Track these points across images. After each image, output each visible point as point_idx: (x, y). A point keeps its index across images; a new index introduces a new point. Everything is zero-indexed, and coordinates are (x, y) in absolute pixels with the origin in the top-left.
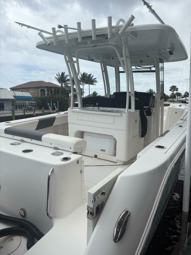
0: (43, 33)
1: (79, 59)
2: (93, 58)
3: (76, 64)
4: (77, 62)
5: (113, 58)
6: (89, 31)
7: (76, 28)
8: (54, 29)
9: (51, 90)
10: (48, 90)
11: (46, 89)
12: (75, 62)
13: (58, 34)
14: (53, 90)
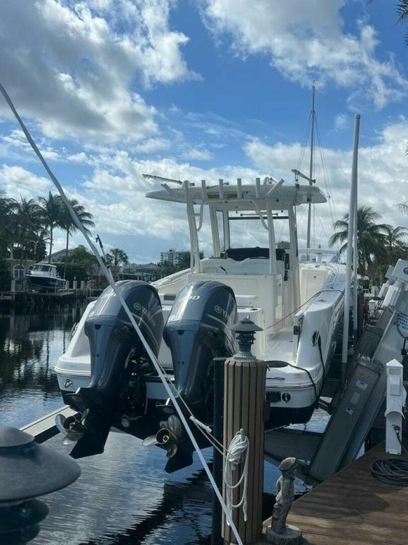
4: (202, 216)
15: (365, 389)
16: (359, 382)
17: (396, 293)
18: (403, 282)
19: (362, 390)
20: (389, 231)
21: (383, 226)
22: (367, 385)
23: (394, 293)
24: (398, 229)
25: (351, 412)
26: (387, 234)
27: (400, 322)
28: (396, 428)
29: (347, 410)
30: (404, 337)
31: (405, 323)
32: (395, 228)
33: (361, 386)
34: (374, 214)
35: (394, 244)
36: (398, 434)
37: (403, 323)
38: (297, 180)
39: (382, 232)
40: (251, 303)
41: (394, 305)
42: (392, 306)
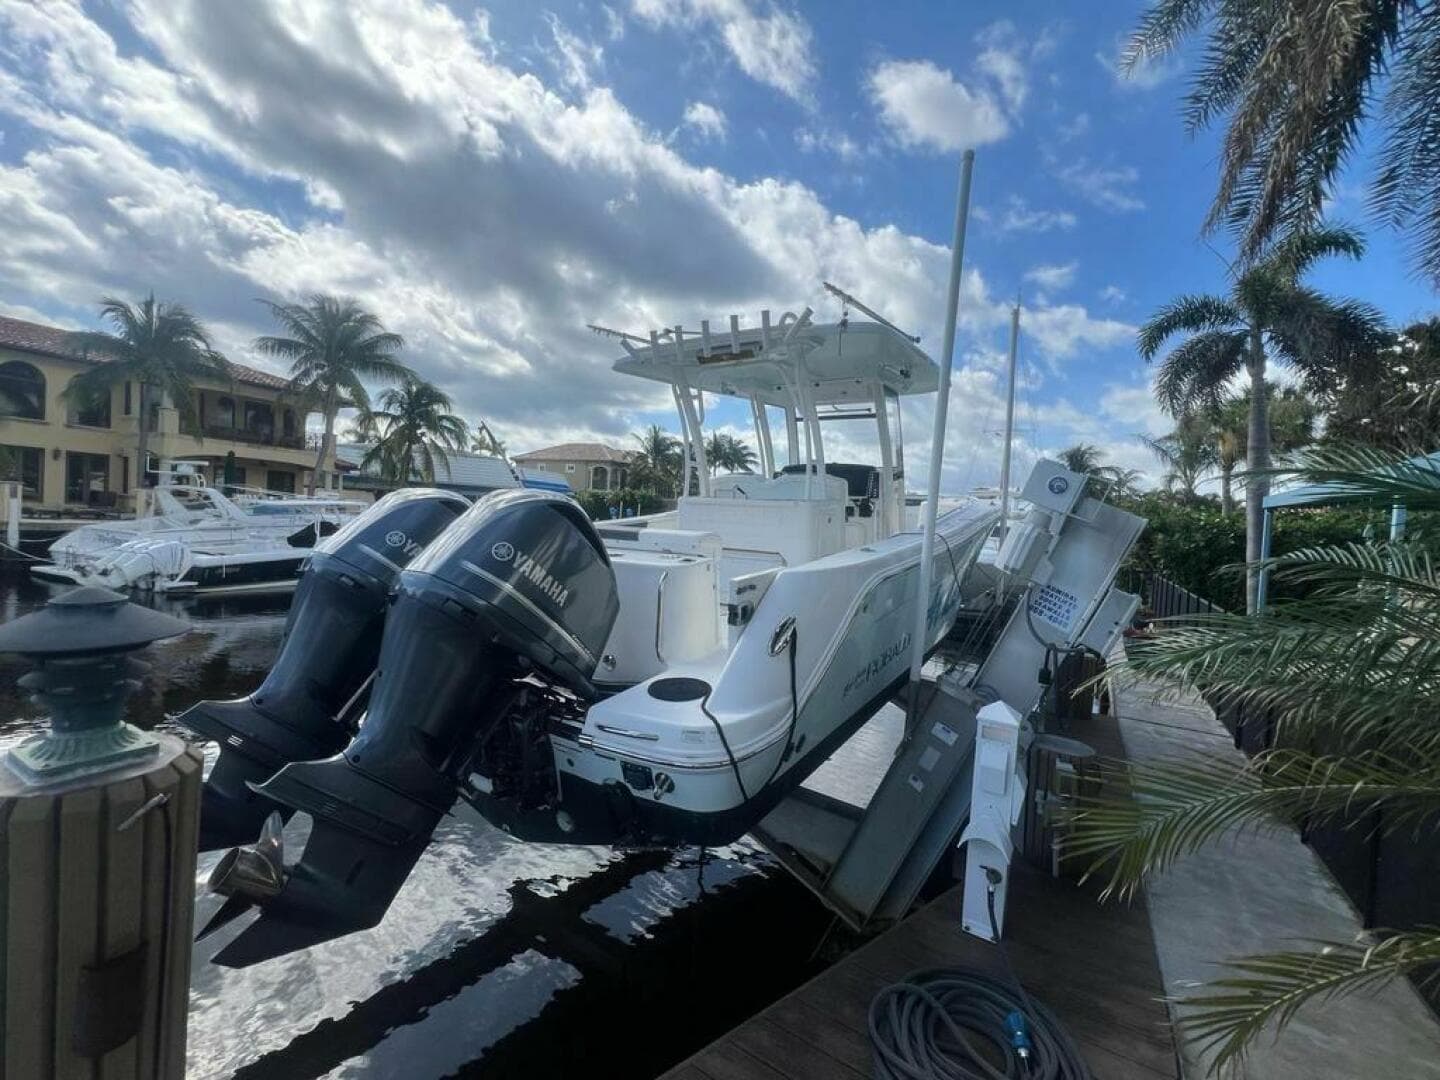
0: (628, 340)
1: (704, 393)
2: (734, 388)
3: (696, 403)
4: (699, 397)
5: (779, 388)
6: (727, 335)
7: (700, 330)
8: (653, 334)
9: (624, 472)
10: (615, 472)
11: (609, 469)
12: (695, 397)
13: (661, 341)
14: (628, 471)
15: (951, 743)
16: (939, 726)
17: (1023, 539)
18: (1048, 513)
19: (945, 744)
20: (1117, 474)
21: (1109, 469)
22: (957, 736)
23: (1019, 538)
24: (1130, 473)
25: (919, 786)
26: (1116, 479)
27: (1045, 607)
28: (993, 875)
29: (911, 781)
30: (1046, 645)
31: (1055, 608)
32: (1126, 472)
33: (942, 736)
34: (1096, 453)
35: (1125, 492)
36: (991, 895)
37: (1050, 609)
38: (846, 314)
39: (1108, 475)
40: (694, 547)
41: (1018, 567)
42: (1013, 570)
